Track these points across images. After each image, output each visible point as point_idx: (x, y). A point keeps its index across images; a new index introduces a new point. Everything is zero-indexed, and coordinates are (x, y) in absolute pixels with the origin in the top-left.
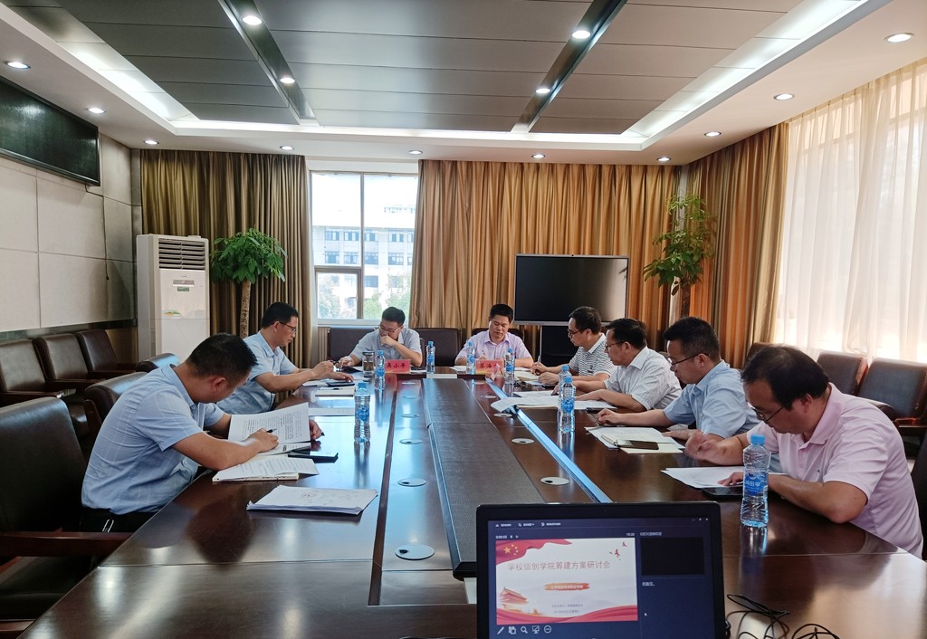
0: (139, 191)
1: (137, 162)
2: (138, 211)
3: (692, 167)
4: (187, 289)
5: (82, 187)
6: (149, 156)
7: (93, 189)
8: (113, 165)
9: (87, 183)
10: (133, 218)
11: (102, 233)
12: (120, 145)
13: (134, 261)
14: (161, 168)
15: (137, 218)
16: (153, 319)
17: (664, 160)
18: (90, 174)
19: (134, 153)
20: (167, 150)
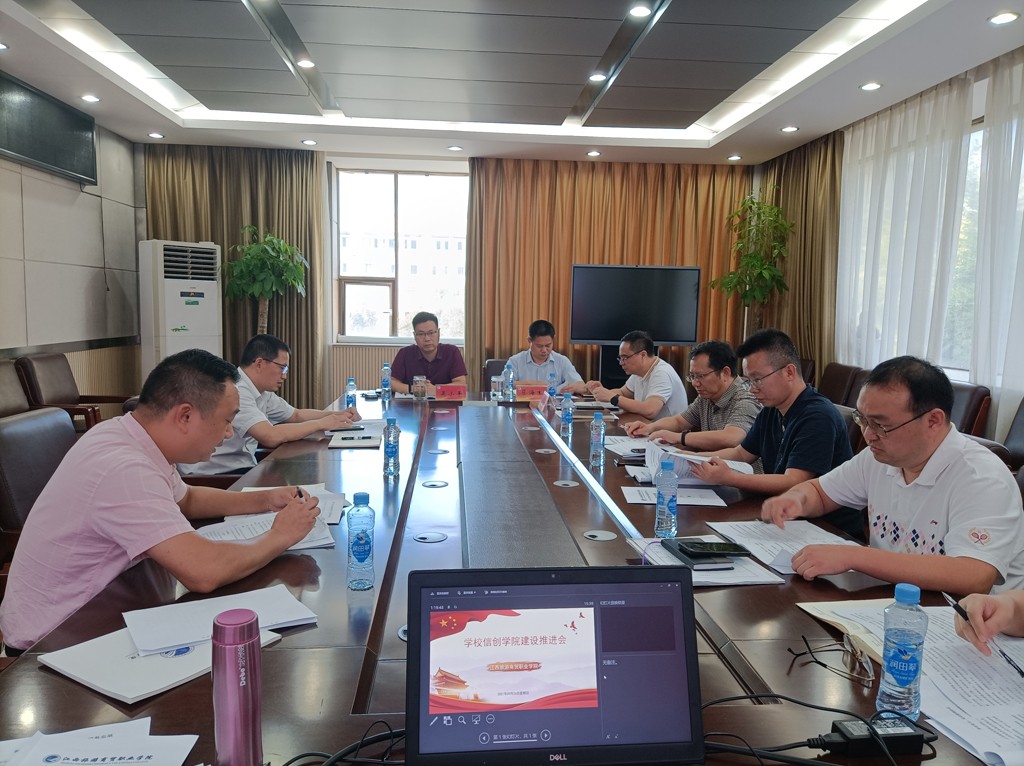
0: (143, 191)
1: (141, 159)
2: (142, 214)
3: (766, 167)
4: (197, 303)
5: (77, 187)
6: (152, 150)
7: (88, 188)
8: (113, 160)
9: (81, 183)
10: (136, 222)
11: (99, 239)
12: (121, 139)
13: (137, 271)
14: (167, 165)
15: (141, 221)
16: (157, 336)
17: (735, 158)
18: (84, 174)
19: (138, 148)
20: (174, 145)
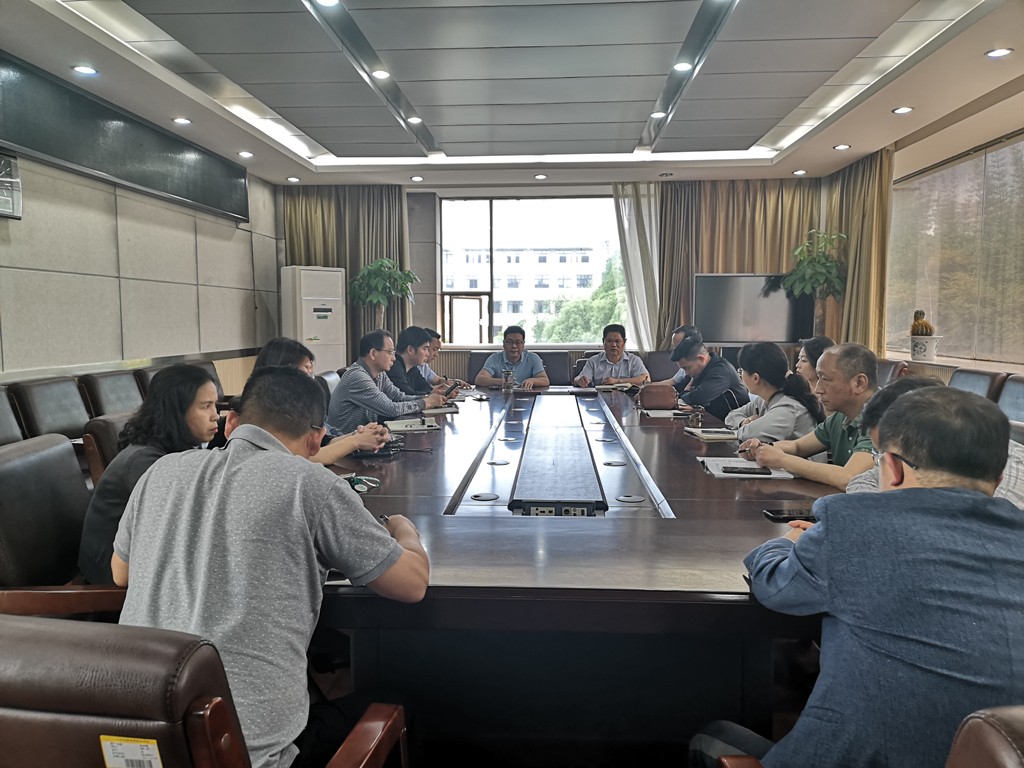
0: (282, 225)
1: (281, 199)
2: (282, 245)
3: (832, 179)
4: (326, 317)
5: (233, 224)
6: (290, 191)
7: (242, 225)
8: (260, 201)
9: (237, 221)
10: (278, 251)
11: (250, 266)
12: (265, 183)
13: (279, 291)
14: (302, 203)
15: (281, 251)
17: (800, 173)
18: (240, 213)
19: (278, 190)
20: (307, 186)
